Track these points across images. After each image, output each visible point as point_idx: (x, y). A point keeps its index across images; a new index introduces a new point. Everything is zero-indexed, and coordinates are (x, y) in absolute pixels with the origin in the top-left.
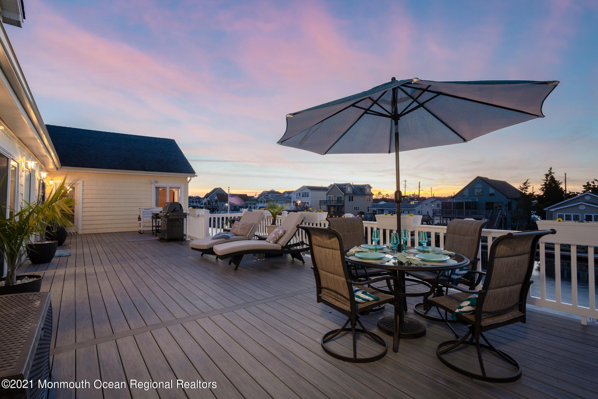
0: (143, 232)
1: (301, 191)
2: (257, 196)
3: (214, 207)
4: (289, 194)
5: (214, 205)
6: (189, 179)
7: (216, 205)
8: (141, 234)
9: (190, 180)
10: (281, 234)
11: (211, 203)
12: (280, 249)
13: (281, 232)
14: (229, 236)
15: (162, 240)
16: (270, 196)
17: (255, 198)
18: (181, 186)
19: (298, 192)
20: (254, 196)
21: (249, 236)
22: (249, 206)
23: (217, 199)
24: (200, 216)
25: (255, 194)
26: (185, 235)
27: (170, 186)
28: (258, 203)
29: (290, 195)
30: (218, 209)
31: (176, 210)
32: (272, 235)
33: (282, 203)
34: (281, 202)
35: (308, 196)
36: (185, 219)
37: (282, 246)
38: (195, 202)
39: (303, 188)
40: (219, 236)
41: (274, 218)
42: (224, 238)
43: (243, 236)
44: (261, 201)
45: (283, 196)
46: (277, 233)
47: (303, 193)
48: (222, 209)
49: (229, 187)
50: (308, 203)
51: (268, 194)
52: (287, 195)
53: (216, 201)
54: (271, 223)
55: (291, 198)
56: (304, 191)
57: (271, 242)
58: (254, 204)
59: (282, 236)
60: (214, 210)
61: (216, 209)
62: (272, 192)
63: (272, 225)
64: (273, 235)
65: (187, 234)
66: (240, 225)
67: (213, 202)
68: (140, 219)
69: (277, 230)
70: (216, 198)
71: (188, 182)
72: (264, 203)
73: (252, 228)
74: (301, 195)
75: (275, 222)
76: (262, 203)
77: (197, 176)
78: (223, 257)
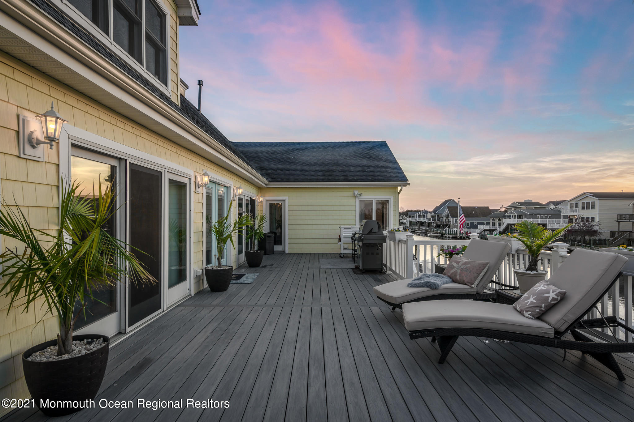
0: (343, 256)
1: (579, 200)
2: (504, 209)
3: (444, 223)
4: (557, 205)
5: (444, 221)
6: (399, 188)
7: (447, 221)
8: (342, 257)
9: (401, 190)
10: (552, 300)
11: (441, 219)
12: (552, 336)
13: (552, 295)
14: (438, 284)
15: (356, 270)
16: (525, 208)
17: (500, 211)
18: (390, 199)
19: (574, 202)
20: (499, 209)
21: (477, 285)
22: (492, 221)
23: (448, 213)
24: (401, 241)
25: (501, 206)
26: (386, 266)
27: (376, 199)
28: (506, 218)
29: (559, 207)
30: (449, 225)
31: (373, 231)
32: (528, 298)
33: (544, 218)
34: (542, 217)
35: (593, 207)
36: (384, 245)
37: (555, 329)
38: (422, 217)
39: (584, 195)
40: (419, 281)
41: (533, 256)
42: (428, 287)
43: (466, 284)
44: (510, 216)
45: (546, 209)
46: (541, 296)
47: (583, 203)
48: (455, 225)
49: (459, 198)
50: (593, 219)
51: (521, 205)
52: (552, 206)
53: (447, 216)
54: (527, 267)
55: (560, 212)
56: (585, 201)
57: (526, 314)
58: (499, 220)
59: (555, 305)
60: (445, 226)
61: (446, 225)
62: (528, 203)
63: (529, 272)
64: (532, 300)
65: (388, 264)
66: (460, 264)
67: (443, 217)
68: (340, 240)
69: (542, 287)
70: (447, 211)
71: (399, 193)
72: (515, 218)
73: (485, 270)
74: (580, 206)
75: (536, 265)
76: (511, 218)
77: (409, 184)
78: (416, 334)
